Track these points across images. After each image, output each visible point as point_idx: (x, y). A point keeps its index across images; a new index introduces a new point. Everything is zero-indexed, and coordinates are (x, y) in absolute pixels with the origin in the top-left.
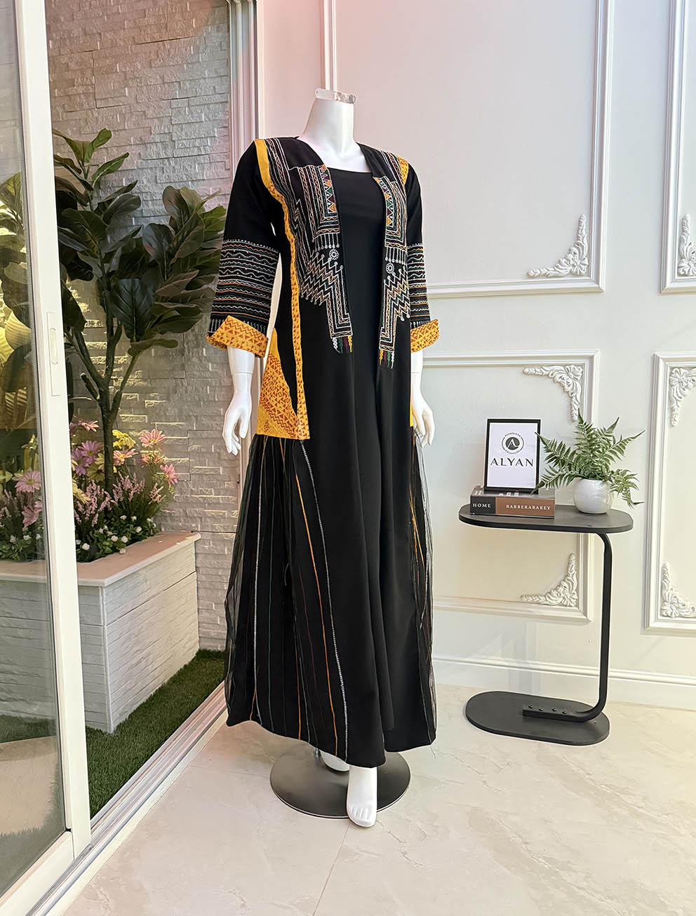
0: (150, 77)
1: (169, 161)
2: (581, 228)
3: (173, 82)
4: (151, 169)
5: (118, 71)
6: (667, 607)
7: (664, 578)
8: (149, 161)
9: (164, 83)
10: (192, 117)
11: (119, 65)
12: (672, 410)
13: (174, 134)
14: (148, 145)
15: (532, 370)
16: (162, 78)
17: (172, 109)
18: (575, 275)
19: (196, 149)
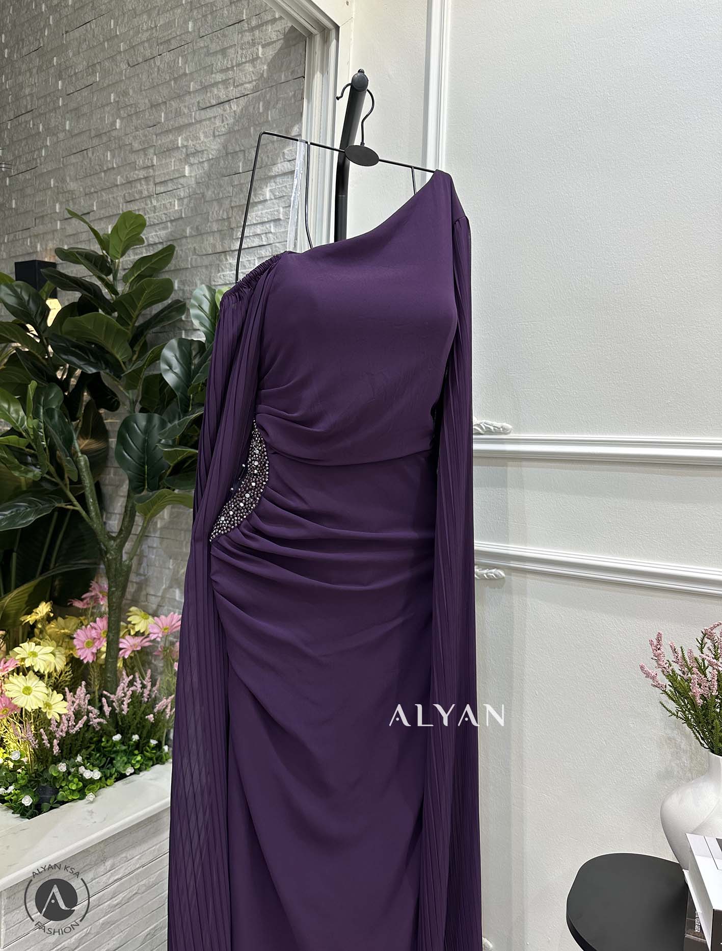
3: (236, 152)
4: (206, 267)
5: (180, 145)
8: (204, 257)
9: (227, 154)
11: (182, 138)
13: (233, 220)
14: (204, 236)
17: (233, 187)
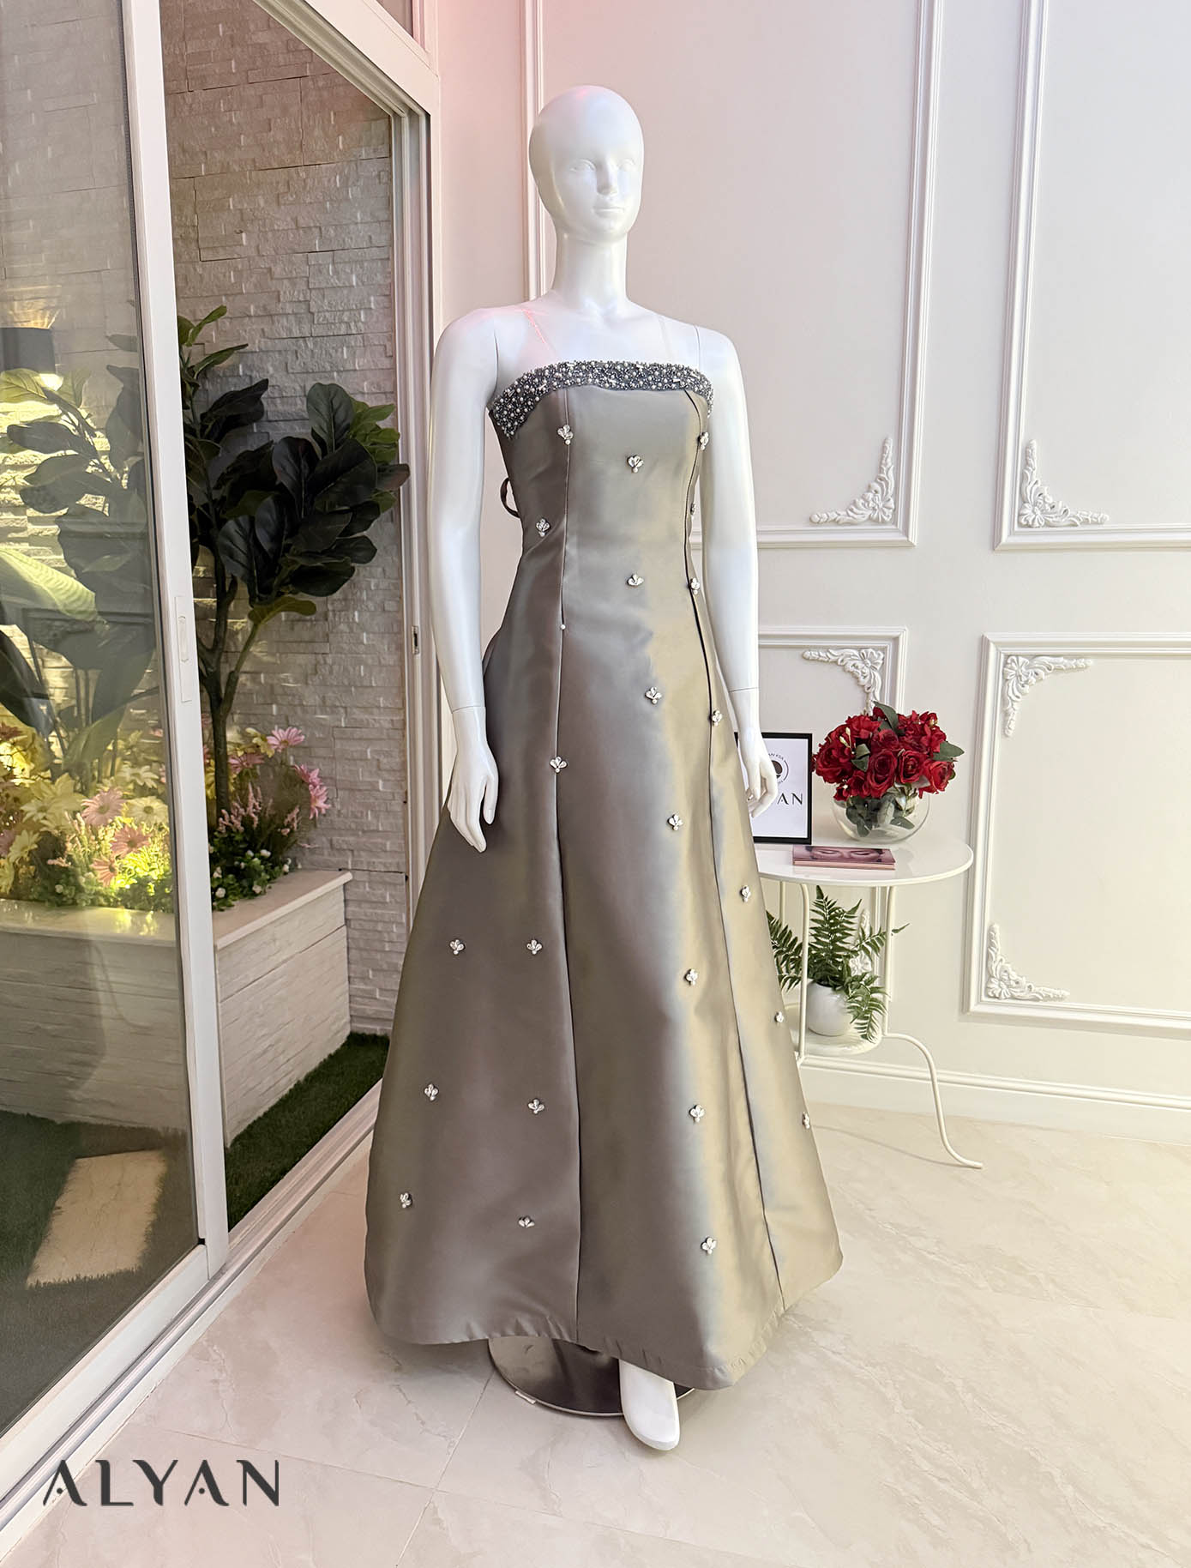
0: (278, 219)
1: (305, 341)
2: (885, 456)
3: (310, 228)
5: (231, 207)
6: (994, 985)
7: (991, 945)
8: (277, 341)
9: (298, 228)
10: (339, 281)
12: (1006, 714)
13: (312, 303)
15: (814, 654)
16: (296, 221)
17: (309, 266)
18: (876, 521)
19: (343, 327)
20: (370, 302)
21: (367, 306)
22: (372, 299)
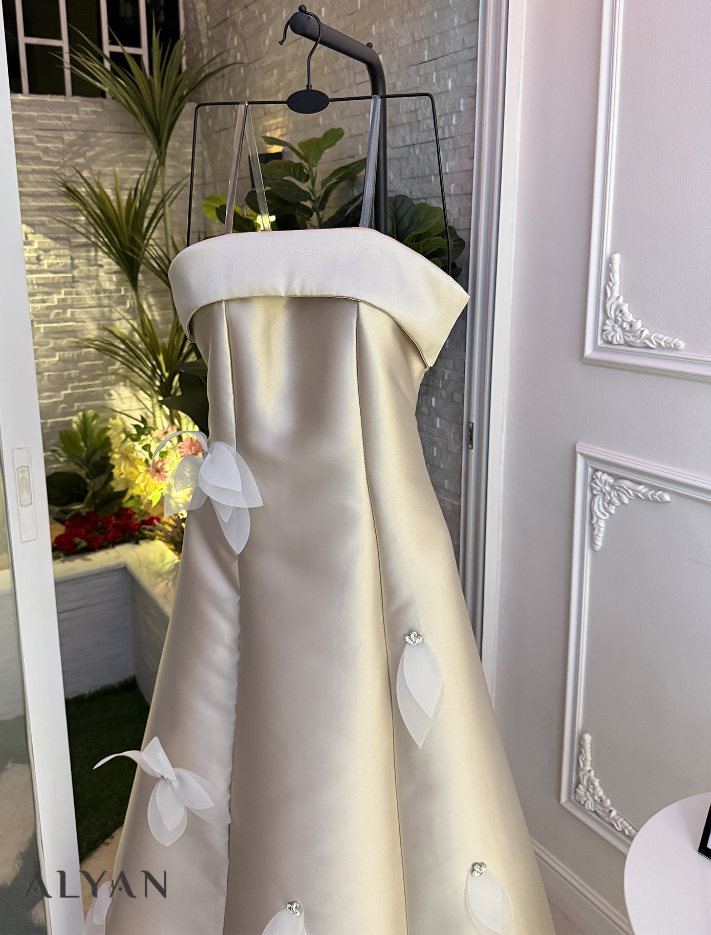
0: (402, 37)
1: (414, 148)
3: (422, 40)
4: (398, 159)
5: (374, 33)
8: (396, 150)
9: (414, 42)
10: (439, 86)
11: (375, 25)
13: (419, 112)
14: (397, 128)
16: (413, 35)
17: (420, 76)
20: (460, 105)
21: (457, 109)
22: (462, 101)
